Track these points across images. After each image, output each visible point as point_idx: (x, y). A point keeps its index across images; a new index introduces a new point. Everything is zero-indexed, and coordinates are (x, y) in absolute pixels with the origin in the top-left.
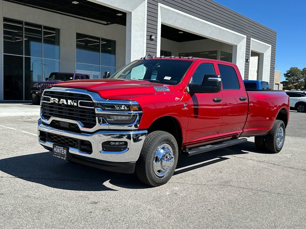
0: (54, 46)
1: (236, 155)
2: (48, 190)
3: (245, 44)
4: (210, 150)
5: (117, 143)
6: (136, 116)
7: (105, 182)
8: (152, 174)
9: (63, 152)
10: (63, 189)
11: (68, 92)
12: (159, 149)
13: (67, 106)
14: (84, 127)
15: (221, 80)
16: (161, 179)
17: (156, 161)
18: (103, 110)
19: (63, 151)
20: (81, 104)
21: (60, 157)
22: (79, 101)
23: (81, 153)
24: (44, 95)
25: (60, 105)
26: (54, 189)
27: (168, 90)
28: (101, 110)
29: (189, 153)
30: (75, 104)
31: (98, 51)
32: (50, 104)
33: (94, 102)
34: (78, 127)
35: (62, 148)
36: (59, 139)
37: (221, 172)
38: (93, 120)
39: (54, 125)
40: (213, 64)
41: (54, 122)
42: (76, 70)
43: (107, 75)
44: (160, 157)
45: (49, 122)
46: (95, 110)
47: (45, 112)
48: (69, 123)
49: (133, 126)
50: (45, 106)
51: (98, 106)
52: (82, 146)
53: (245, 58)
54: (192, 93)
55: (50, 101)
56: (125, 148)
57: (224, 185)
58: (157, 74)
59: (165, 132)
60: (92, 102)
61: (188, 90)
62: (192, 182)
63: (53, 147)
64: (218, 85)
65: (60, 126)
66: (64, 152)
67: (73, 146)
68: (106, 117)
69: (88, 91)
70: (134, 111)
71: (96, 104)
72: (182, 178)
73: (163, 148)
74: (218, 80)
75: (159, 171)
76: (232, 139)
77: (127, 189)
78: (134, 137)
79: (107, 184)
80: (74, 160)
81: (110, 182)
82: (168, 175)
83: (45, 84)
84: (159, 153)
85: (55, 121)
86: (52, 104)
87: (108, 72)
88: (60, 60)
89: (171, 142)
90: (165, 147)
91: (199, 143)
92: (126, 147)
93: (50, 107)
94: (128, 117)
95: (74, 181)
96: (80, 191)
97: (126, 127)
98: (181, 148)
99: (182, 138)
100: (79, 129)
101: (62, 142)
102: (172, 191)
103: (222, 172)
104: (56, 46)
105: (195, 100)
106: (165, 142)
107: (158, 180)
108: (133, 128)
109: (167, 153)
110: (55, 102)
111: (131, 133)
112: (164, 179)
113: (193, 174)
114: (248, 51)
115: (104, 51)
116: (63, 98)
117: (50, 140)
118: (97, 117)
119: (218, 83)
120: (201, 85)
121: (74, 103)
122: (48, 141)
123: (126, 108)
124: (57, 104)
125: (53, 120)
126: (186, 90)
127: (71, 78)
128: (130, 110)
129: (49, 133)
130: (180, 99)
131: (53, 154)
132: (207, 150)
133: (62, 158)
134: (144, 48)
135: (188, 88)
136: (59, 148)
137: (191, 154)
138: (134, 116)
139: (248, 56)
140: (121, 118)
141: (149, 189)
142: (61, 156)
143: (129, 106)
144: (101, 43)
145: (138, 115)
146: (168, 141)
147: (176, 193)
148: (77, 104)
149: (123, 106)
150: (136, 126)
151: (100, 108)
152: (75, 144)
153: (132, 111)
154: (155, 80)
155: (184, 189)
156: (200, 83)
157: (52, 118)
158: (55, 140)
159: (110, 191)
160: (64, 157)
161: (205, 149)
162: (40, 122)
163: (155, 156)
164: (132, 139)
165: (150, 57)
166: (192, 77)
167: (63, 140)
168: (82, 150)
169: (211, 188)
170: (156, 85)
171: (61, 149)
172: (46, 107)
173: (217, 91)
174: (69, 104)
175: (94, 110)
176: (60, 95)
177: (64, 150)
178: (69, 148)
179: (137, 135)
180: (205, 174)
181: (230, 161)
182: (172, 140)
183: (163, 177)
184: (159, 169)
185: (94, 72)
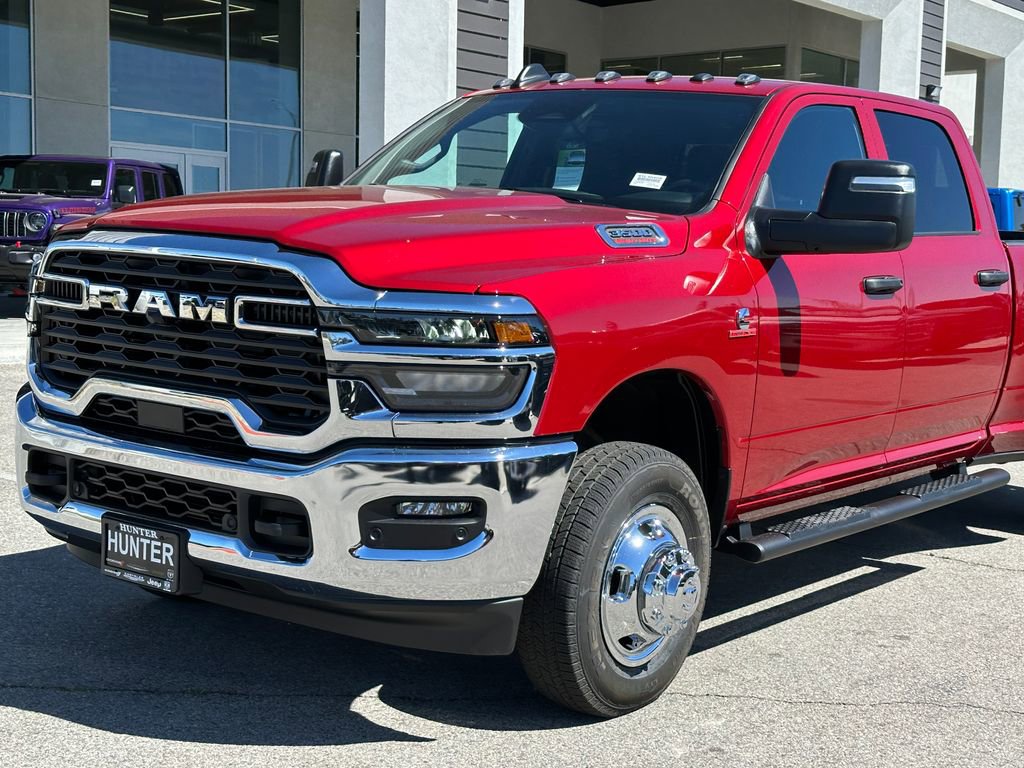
0: (5, 26)
1: (947, 552)
2: (90, 743)
3: (917, 15)
4: (853, 528)
5: (433, 509)
6: (523, 371)
7: (358, 699)
8: (599, 654)
9: (156, 556)
10: (165, 737)
11: (155, 251)
12: (628, 535)
13: (176, 323)
14: (263, 428)
15: (913, 190)
16: (636, 677)
17: (613, 592)
18: (362, 343)
19: (156, 547)
20: (249, 312)
21: (141, 579)
22: (239, 301)
23: (254, 557)
24: (49, 269)
25: (140, 319)
26: (117, 740)
27: (662, 239)
28: (354, 342)
29: (761, 548)
30: (220, 316)
31: (215, 48)
32: (81, 314)
33: (319, 301)
34: (234, 431)
35: (154, 534)
36: (130, 489)
37: (901, 637)
38: (311, 395)
39: (103, 418)
40: (853, 108)
41: (104, 402)
42: (111, 144)
43: (330, 166)
44: (632, 570)
45: (77, 405)
46: (320, 345)
47: (52, 358)
48: (186, 409)
49: (509, 421)
50: (52, 325)
51: (332, 324)
52: (257, 523)
53: (918, 83)
54: (769, 254)
55: (79, 300)
56: (471, 534)
57: (935, 704)
58: (582, 159)
59: (654, 448)
60: (306, 303)
61: (753, 240)
62: (777, 688)
63: (106, 528)
64: (899, 212)
65: (136, 424)
66: (165, 554)
67: (212, 525)
68: (379, 381)
69: (284, 248)
70: (511, 345)
71: (324, 312)
72: (726, 671)
73: (646, 528)
74: (899, 189)
75: (626, 642)
76: (935, 476)
77: (476, 733)
78: (514, 475)
79: (369, 705)
80: (211, 594)
81: (382, 696)
82: (665, 658)
83: (12, 215)
84: (628, 554)
85: (111, 402)
86: (93, 313)
87: (334, 155)
88: (32, 97)
89: (681, 497)
90: (650, 521)
91: (797, 497)
92: (481, 527)
93: (83, 330)
94: (483, 378)
95: (205, 693)
96: (251, 748)
97: (469, 429)
98: (720, 526)
99: (727, 474)
100: (241, 440)
101: (150, 502)
102: (697, 738)
103: (908, 638)
104: (10, 27)
105: (785, 285)
106: (656, 499)
107: (622, 684)
108: (508, 429)
109: (666, 553)
110: (110, 305)
111: (500, 456)
112: (650, 679)
113: (773, 649)
114: (932, 46)
115: (246, 51)
116: (151, 285)
117: (85, 495)
118: (333, 377)
119: (900, 201)
120: (818, 214)
121: (214, 310)
122: (77, 498)
123: (473, 332)
124: (119, 313)
125: (99, 397)
126: (740, 241)
127: (96, 183)
128: (493, 342)
129: (77, 461)
130: (708, 283)
131: (106, 562)
132: (840, 531)
133: (151, 582)
134: (447, 34)
135: (751, 228)
136: (135, 536)
137: (768, 552)
138: (514, 370)
139: (931, 70)
140: (449, 382)
141: (583, 729)
142: (147, 576)
143: (487, 322)
144: (228, 12)
145: (534, 365)
146: (666, 492)
147: (719, 750)
148: (230, 315)
149: (459, 322)
150: (521, 421)
151: (347, 336)
152: (218, 515)
153: (503, 349)
154: (575, 188)
155: (754, 729)
156: (808, 203)
157: (95, 386)
158: (110, 493)
159: (395, 745)
160: (161, 579)
161: (829, 526)
162: (30, 407)
163: (611, 568)
164: (504, 487)
165: (540, 80)
166: (766, 176)
167: (155, 494)
168: (259, 544)
169: (878, 718)
170: (605, 218)
171: (146, 542)
172: (58, 331)
173: (897, 245)
174: (186, 312)
175: (317, 343)
176: (135, 273)
177: (165, 545)
178: (188, 535)
179: (522, 466)
180: (829, 651)
181: (930, 583)
182: (686, 485)
183: (644, 667)
184: (628, 630)
185: (194, 150)
